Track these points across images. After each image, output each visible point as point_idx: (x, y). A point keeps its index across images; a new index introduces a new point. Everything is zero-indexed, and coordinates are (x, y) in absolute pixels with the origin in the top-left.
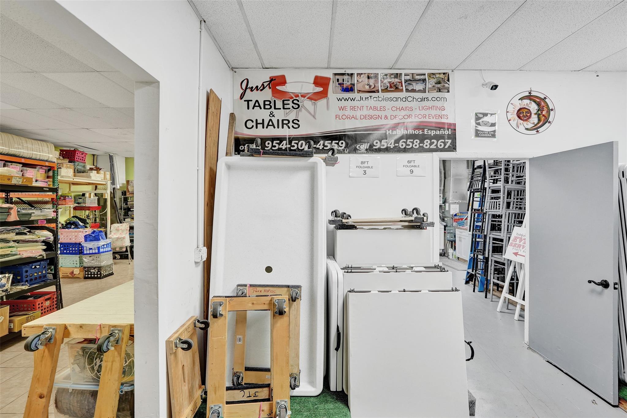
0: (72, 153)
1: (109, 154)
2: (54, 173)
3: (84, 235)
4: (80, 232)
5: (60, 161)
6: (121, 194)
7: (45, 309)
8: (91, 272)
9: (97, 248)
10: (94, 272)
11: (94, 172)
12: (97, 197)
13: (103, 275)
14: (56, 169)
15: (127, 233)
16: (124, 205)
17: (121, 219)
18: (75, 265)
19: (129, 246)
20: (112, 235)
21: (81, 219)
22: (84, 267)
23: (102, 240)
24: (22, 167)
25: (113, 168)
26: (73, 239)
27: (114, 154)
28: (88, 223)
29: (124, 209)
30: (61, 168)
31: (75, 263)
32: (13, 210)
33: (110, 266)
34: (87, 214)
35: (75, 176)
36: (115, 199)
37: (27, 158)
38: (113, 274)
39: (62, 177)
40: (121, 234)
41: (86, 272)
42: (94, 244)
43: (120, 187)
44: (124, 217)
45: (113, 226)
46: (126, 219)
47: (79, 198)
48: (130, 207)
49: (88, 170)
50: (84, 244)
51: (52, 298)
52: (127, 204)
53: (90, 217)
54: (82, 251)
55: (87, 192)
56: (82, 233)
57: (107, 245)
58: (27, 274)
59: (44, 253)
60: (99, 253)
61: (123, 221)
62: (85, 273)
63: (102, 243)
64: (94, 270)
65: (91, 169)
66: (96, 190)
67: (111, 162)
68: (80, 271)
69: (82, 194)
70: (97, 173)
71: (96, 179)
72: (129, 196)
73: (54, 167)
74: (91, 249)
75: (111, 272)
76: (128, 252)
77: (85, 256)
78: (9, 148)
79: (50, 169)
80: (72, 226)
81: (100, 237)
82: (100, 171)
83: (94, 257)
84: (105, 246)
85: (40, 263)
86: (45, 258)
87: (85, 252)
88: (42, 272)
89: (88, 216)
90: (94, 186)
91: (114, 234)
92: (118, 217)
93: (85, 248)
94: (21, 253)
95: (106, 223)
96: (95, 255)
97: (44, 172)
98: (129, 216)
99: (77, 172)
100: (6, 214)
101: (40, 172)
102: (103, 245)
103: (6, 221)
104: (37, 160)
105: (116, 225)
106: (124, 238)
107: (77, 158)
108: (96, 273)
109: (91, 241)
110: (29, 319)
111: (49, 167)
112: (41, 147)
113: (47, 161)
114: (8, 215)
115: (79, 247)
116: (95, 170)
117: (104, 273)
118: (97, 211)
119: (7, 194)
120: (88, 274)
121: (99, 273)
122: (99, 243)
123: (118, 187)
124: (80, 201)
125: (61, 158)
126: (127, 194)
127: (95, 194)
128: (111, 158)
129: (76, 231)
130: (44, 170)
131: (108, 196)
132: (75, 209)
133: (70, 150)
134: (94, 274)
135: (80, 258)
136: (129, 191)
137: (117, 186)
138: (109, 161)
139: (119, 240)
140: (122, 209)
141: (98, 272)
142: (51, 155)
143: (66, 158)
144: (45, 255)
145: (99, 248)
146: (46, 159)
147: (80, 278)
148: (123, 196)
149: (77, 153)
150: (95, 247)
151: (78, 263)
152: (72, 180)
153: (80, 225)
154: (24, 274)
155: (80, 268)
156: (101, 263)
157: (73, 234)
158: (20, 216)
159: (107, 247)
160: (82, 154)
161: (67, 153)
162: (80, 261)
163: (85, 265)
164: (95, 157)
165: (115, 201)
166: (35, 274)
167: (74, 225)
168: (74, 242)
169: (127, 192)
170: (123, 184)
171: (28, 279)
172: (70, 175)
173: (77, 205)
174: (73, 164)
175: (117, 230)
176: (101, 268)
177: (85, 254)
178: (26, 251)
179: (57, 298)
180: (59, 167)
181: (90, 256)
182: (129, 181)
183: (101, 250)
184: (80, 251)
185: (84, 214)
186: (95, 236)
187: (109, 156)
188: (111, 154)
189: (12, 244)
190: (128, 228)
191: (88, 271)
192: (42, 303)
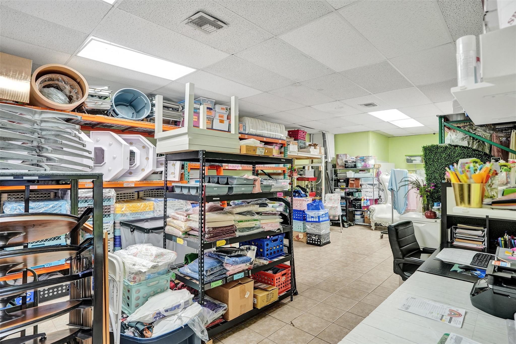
0: (296, 133)
1: (323, 132)
2: (284, 149)
3: (307, 204)
4: (304, 200)
5: (288, 140)
6: (332, 167)
7: (281, 284)
8: (312, 239)
9: (318, 217)
10: (315, 239)
11: (313, 147)
12: (314, 170)
13: (322, 243)
14: (286, 146)
15: (339, 203)
16: (334, 177)
17: (332, 189)
18: (300, 230)
19: (340, 216)
20: (327, 204)
21: (302, 189)
22: (307, 233)
23: (321, 210)
24: (264, 145)
25: (325, 143)
26: (299, 207)
27: (326, 131)
28: (308, 192)
29: (335, 180)
30: (289, 145)
31: (300, 228)
32: (257, 182)
33: (328, 235)
34: (306, 184)
35: (298, 152)
36: (328, 171)
37: (268, 138)
38: (330, 242)
39: (290, 152)
40: (333, 203)
41: (308, 237)
42: (315, 213)
43: (331, 160)
44: (335, 187)
45: (327, 195)
46: (336, 189)
47: (301, 171)
48: (338, 179)
49: (308, 146)
50: (307, 212)
51: (287, 274)
52: (337, 176)
53: (308, 187)
54: (306, 218)
55: (306, 165)
56: (305, 201)
57: (325, 215)
58: (268, 247)
59: (281, 227)
60: (319, 222)
61: (334, 191)
62: (308, 239)
63: (321, 212)
64: (315, 237)
65: (310, 145)
66: (312, 163)
67: (324, 139)
68: (304, 236)
69: (302, 167)
70: (314, 148)
71: (314, 154)
72: (338, 168)
73: (285, 144)
74: (313, 217)
75: (328, 240)
76: (340, 221)
77: (307, 223)
78: (256, 130)
79: (282, 145)
80: (297, 194)
81: (320, 207)
82: (316, 147)
83: (314, 225)
84: (324, 215)
85: (278, 237)
86: (282, 232)
87: (308, 220)
88: (279, 246)
89: (307, 186)
90: (311, 160)
91: (328, 203)
92: (330, 187)
93: (308, 216)
94: (264, 226)
95: (321, 192)
96: (316, 223)
97: (278, 149)
98: (339, 186)
99: (301, 148)
100: (251, 186)
101: (276, 149)
102: (322, 215)
103: (252, 192)
104: (273, 138)
105: (329, 195)
106: (337, 207)
107: (299, 137)
108: (316, 240)
109: (313, 209)
110: (269, 296)
111: (282, 144)
112: (276, 128)
113: (280, 139)
114: (254, 187)
115: (303, 214)
116: (313, 146)
117: (323, 241)
118: (313, 181)
119: (254, 166)
120: (310, 240)
121: (319, 241)
122: (319, 213)
123: (330, 161)
124: (301, 172)
125: (289, 137)
126: (337, 167)
127: (312, 167)
128: (324, 135)
129: (300, 200)
130: (278, 147)
131: (323, 169)
132: (298, 179)
133: (295, 131)
134: (315, 241)
135: (304, 224)
136: (338, 164)
137: (328, 160)
138: (322, 138)
139: (332, 209)
140: (332, 180)
141: (318, 239)
142: (283, 134)
143: (292, 137)
144: (282, 230)
145: (319, 217)
146: (279, 138)
147: (303, 242)
148: (333, 169)
149: (300, 132)
150: (316, 216)
151: (302, 228)
152: (297, 155)
153: (302, 193)
154: (266, 247)
155: (303, 233)
156: (320, 231)
157: (299, 202)
158: (263, 188)
159: (325, 216)
160: (303, 133)
161: (293, 133)
162: (303, 227)
163: (308, 231)
164: (312, 135)
165: (327, 172)
166: (274, 248)
167: (298, 193)
168: (299, 210)
169: (337, 165)
170: (333, 158)
171: (268, 252)
172: (296, 151)
173: (299, 176)
174: (297, 141)
175: (331, 199)
176: (321, 237)
177: (308, 221)
178: (267, 224)
179: (291, 273)
180: (288, 144)
181: (312, 224)
182: (338, 155)
183: (321, 219)
184: (304, 218)
185: (303, 184)
186: (316, 205)
187: (322, 134)
188: (324, 132)
189: (256, 217)
190: (339, 198)
191: (310, 237)
192: (279, 278)
